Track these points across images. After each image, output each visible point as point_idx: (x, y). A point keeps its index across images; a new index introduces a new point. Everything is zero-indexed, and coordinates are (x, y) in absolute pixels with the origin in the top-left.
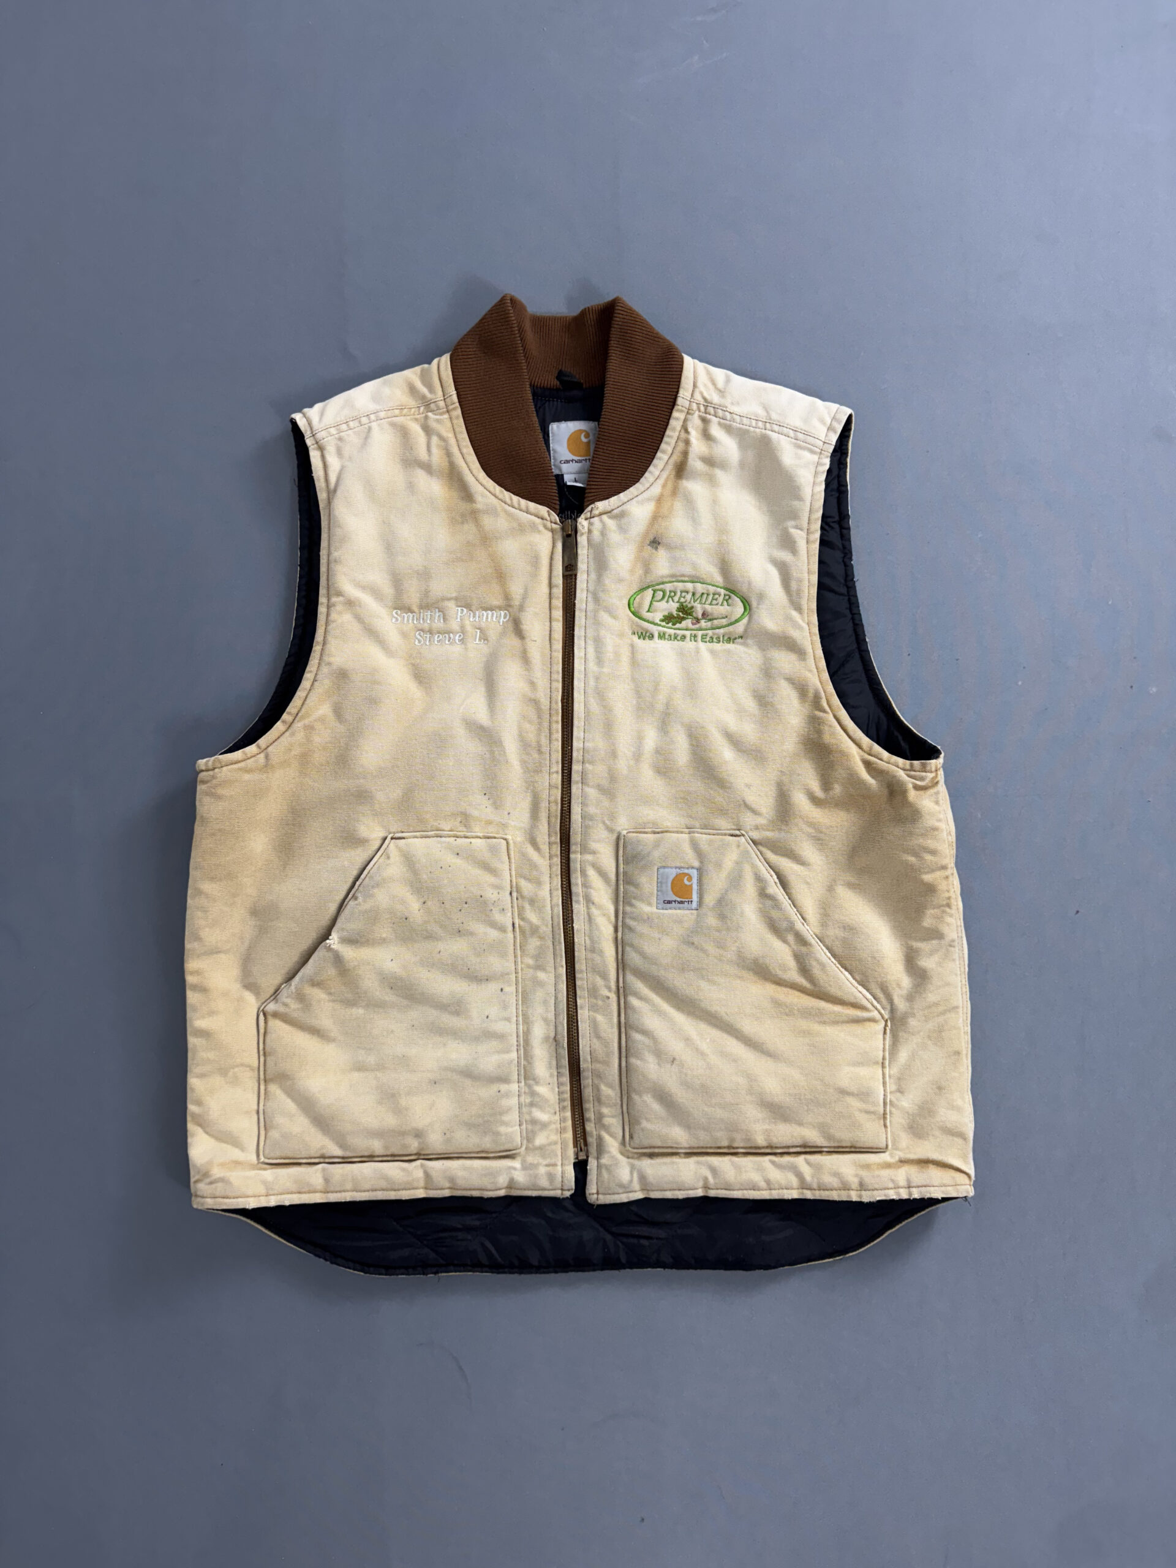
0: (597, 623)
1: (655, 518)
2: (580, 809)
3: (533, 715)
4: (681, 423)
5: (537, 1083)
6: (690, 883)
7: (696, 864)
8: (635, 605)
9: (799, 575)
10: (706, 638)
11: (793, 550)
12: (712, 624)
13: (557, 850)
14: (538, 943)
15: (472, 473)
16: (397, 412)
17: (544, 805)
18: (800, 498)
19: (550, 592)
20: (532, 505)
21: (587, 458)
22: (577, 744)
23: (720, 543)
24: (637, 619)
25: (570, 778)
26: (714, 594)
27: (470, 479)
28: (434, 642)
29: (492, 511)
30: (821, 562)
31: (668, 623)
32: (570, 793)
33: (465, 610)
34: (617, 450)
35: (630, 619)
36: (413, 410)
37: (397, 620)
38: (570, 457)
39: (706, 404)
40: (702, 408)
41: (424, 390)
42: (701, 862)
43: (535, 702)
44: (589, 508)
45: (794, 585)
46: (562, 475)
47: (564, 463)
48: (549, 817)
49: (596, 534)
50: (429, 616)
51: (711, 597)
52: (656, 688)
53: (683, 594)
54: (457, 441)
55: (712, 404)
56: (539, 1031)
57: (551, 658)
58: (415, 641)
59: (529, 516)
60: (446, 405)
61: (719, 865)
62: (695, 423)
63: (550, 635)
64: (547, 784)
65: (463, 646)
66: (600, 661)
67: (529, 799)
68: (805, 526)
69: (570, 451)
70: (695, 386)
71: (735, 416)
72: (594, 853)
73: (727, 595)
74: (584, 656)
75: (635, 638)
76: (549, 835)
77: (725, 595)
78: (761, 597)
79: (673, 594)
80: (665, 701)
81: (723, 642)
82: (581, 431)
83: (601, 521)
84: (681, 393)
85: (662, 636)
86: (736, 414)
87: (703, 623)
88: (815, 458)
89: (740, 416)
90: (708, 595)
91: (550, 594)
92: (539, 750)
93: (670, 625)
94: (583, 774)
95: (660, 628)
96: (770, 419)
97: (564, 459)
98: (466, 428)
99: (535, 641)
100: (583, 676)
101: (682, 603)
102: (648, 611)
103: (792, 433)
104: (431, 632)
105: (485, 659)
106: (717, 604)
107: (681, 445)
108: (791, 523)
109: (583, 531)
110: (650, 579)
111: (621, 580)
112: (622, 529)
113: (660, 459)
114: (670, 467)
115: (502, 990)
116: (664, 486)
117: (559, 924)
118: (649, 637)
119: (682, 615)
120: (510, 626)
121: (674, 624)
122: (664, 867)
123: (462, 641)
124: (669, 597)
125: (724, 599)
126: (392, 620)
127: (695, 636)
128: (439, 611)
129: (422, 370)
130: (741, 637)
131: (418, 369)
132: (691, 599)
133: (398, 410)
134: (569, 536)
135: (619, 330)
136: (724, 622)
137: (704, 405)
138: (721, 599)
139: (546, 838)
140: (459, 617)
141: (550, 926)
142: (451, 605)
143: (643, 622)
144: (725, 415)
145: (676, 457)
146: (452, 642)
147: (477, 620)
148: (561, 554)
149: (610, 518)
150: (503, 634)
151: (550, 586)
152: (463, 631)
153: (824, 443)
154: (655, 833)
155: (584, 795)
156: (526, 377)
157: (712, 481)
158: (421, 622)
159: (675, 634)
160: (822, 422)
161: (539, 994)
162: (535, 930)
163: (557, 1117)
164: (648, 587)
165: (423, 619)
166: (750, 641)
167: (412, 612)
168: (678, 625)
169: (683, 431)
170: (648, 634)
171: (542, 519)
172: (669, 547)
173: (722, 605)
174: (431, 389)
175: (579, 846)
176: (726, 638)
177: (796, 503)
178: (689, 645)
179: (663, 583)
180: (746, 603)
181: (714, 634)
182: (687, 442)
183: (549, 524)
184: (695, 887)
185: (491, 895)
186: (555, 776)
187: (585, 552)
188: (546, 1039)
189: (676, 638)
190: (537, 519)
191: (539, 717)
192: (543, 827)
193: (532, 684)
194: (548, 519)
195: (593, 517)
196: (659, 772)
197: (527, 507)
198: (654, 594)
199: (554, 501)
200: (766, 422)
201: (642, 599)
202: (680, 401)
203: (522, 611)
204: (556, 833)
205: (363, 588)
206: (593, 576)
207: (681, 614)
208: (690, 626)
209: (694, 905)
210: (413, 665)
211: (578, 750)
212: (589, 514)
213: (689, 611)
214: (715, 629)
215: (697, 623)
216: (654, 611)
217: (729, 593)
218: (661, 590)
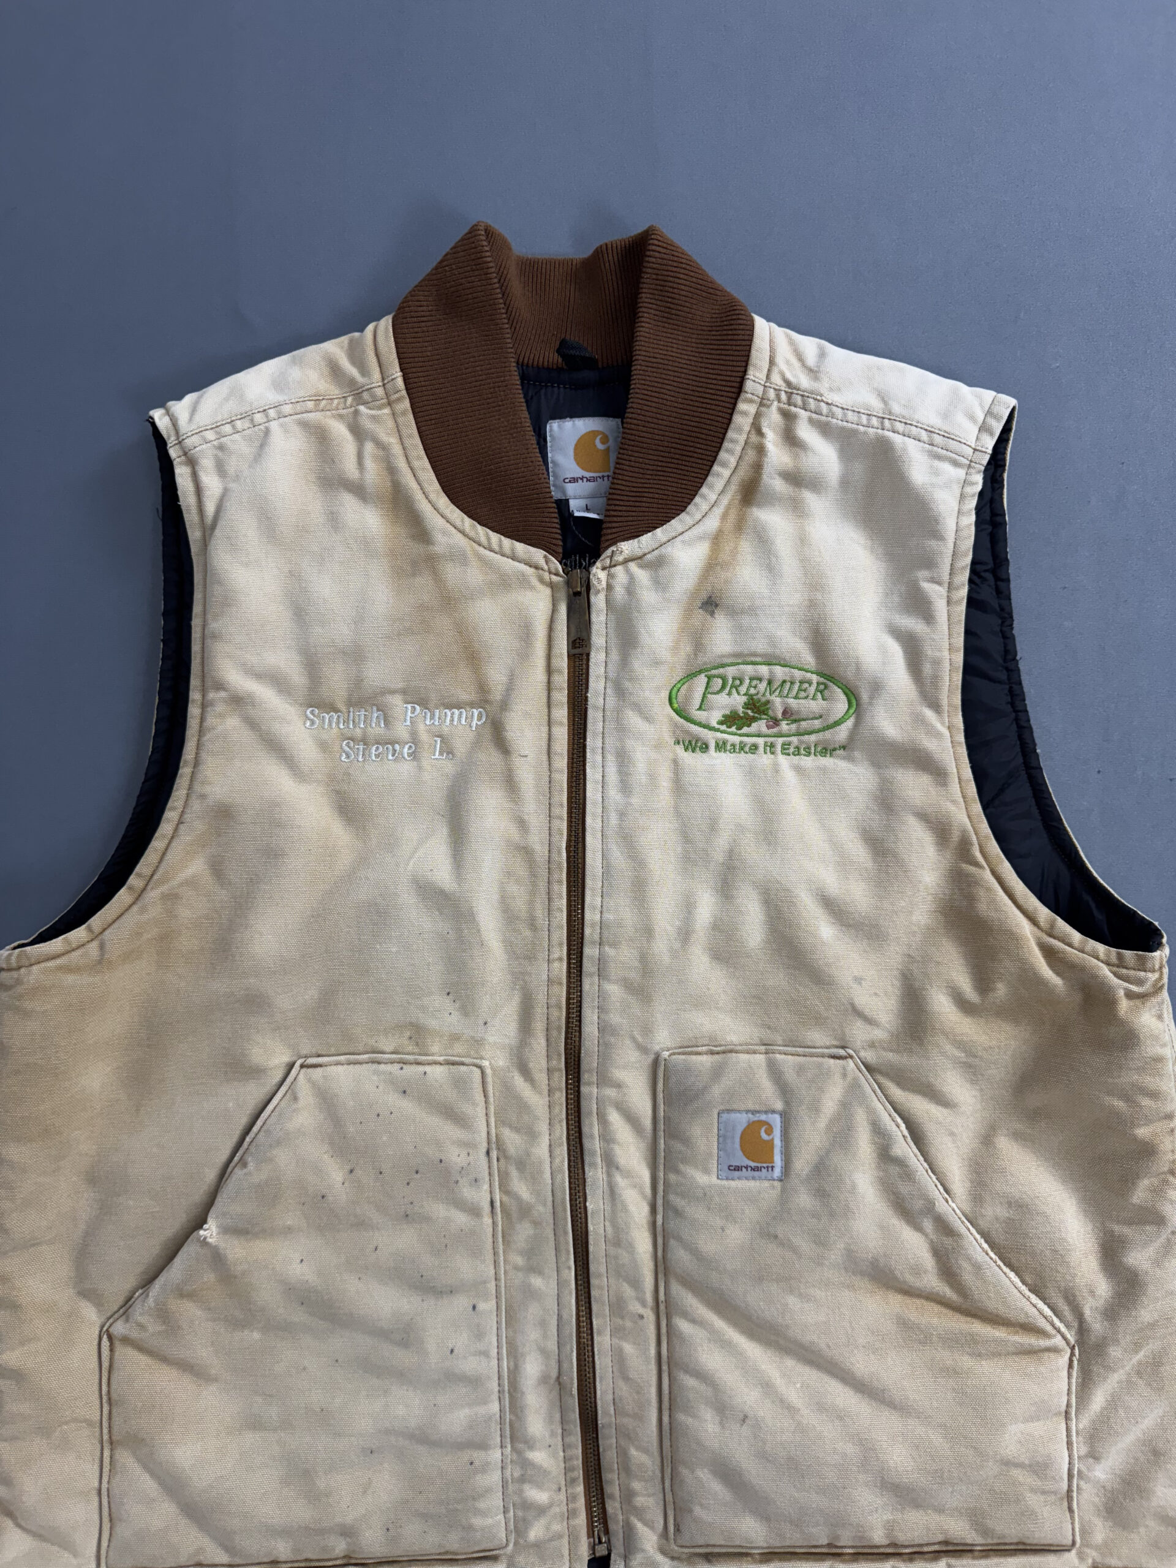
0: (622, 729)
1: (712, 566)
2: (596, 1018)
3: (522, 871)
4: (750, 420)
5: (531, 1448)
6: (771, 1137)
7: (779, 1105)
8: (680, 699)
9: (938, 654)
10: (788, 749)
11: (928, 617)
12: (798, 728)
13: (560, 1082)
14: (531, 1232)
15: (427, 498)
16: (310, 405)
17: (540, 1011)
18: (938, 536)
19: (549, 679)
20: (520, 548)
21: (606, 474)
22: (591, 916)
23: (812, 604)
24: (682, 720)
25: (581, 966)
26: (801, 682)
27: (424, 506)
28: (370, 756)
29: (460, 558)
30: (968, 632)
31: (730, 727)
32: (581, 991)
33: (418, 707)
34: (652, 462)
35: (671, 720)
36: (336, 402)
37: (313, 723)
38: (579, 472)
39: (790, 391)
40: (784, 397)
41: (353, 371)
42: (787, 1103)
43: (526, 852)
44: (609, 552)
45: (927, 669)
46: (567, 500)
47: (570, 482)
48: (547, 1030)
49: (619, 592)
50: (362, 718)
51: (796, 687)
52: (713, 826)
53: (754, 683)
54: (404, 449)
55: (798, 389)
56: (532, 1368)
57: (550, 782)
58: (341, 756)
59: (516, 564)
60: (386, 394)
61: (815, 1108)
62: (773, 419)
63: (549, 746)
64: (545, 977)
65: (415, 763)
66: (625, 787)
67: (516, 1000)
68: (946, 577)
69: (578, 464)
70: (772, 362)
71: (834, 409)
72: (619, 1086)
73: (822, 684)
74: (601, 779)
75: (680, 750)
76: (548, 1057)
77: (818, 684)
78: (877, 687)
79: (738, 682)
80: (727, 847)
81: (815, 755)
82: (593, 434)
83: (628, 571)
84: (751, 373)
85: (721, 746)
86: (837, 406)
87: (784, 726)
88: (961, 473)
89: (842, 408)
90: (792, 683)
91: (549, 682)
92: (532, 925)
93: (733, 729)
94: (602, 962)
95: (719, 735)
96: (890, 413)
97: (569, 475)
98: (418, 428)
99: (526, 756)
100: (600, 810)
101: (751, 697)
102: (700, 709)
103: (924, 435)
104: (365, 741)
105: (447, 783)
106: (806, 698)
107: (751, 455)
108: (922, 574)
109: (600, 588)
110: (702, 660)
111: (657, 663)
112: (660, 585)
113: (718, 475)
114: (733, 487)
115: (474, 1307)
116: (724, 517)
117: (563, 1202)
118: (701, 748)
119: (751, 714)
120: (487, 733)
121: (739, 728)
122: (729, 1111)
123: (414, 756)
125: (817, 690)
126: (305, 724)
127: (772, 746)
128: (378, 710)
129: (351, 341)
130: (844, 748)
131: (344, 340)
132: (766, 689)
133: (313, 402)
134: (577, 594)
135: (654, 277)
136: (817, 724)
137: (786, 392)
138: (812, 689)
139: (544, 1063)
140: (408, 718)
141: (550, 1204)
142: (396, 700)
143: (692, 726)
144: (819, 407)
145: (743, 473)
146: (398, 758)
147: (437, 723)
148: (566, 622)
149: (641, 566)
150: (477, 744)
151: (549, 671)
152: (415, 740)
153: (975, 450)
154: (712, 1053)
155: (602, 995)
156: (510, 350)
157: (797, 508)
158: (351, 726)
159: (741, 742)
160: (972, 418)
161: (533, 1311)
162: (525, 1211)
163: (562, 1496)
164: (700, 672)
165: (354, 721)
166: (857, 754)
167: (336, 711)
168: (745, 730)
169: (753, 432)
170: (699, 745)
171: (537, 568)
172: (733, 612)
173: (814, 698)
174: (364, 370)
175: (595, 1074)
176: (819, 749)
177: (933, 543)
178: (764, 760)
179: (723, 666)
180: (852, 694)
181: (801, 742)
182: (761, 450)
183: (546, 576)
184: (777, 1142)
185: (456, 1157)
186: (556, 964)
187: (603, 618)
188: (544, 1379)
189: (742, 749)
190: (528, 568)
191: (533, 875)
192: (539, 1044)
193: (522, 824)
194: (546, 567)
195: (615, 566)
196: (718, 959)
197: (513, 550)
198: (708, 683)
199: (554, 541)
200: (883, 418)
201: (690, 690)
202: (749, 385)
203: (506, 710)
204: (559, 1055)
205: (259, 676)
206: (615, 656)
207: (749, 712)
208: (764, 729)
209: (777, 1172)
210: (338, 792)
211: (593, 925)
212: (608, 561)
213: (762, 708)
214: (803, 735)
215: (778, 725)
216: (710, 709)
217: (825, 681)
218: (718, 676)
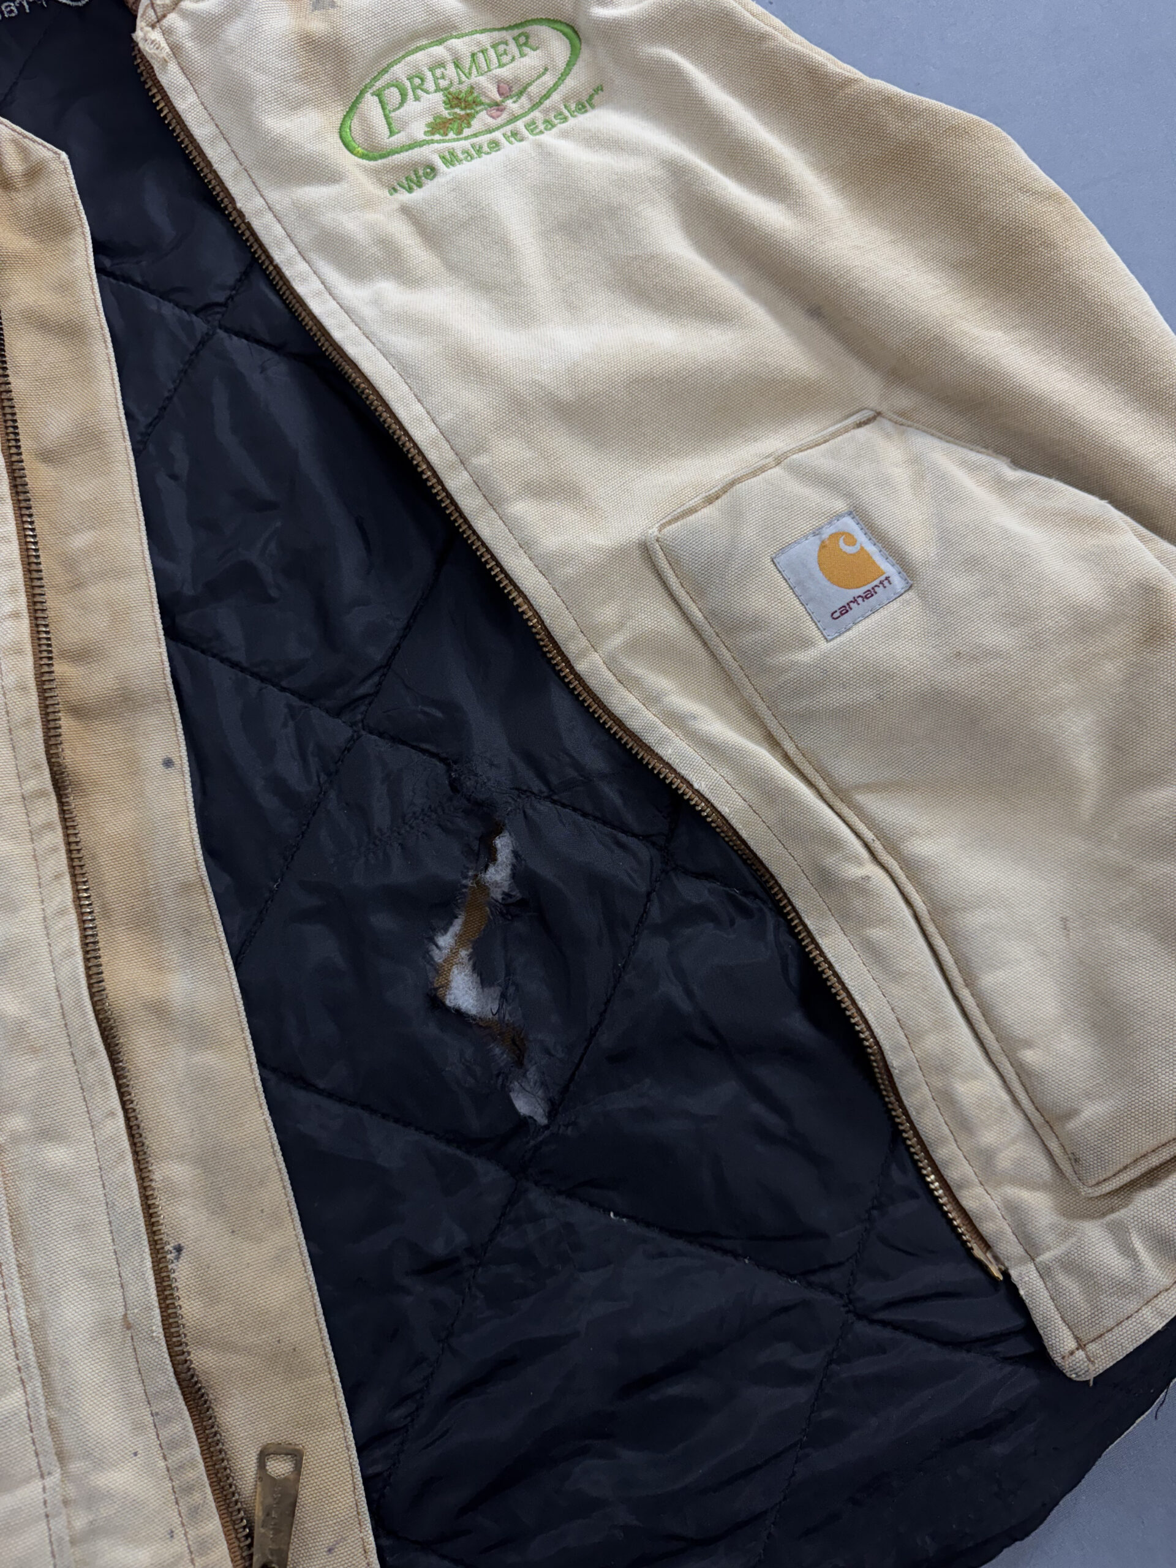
0: (308, 214)
6: (858, 546)
7: (840, 505)
8: (360, 140)
10: (537, 127)
12: (530, 99)
24: (380, 162)
26: (494, 46)
31: (446, 135)
35: (365, 169)
42: (848, 495)
44: (144, 3)
49: (192, 47)
51: (492, 54)
53: (438, 72)
61: (885, 483)
74: (322, 286)
75: (404, 197)
77: (515, 38)
79: (417, 81)
81: (572, 116)
85: (451, 159)
87: (512, 106)
90: (485, 52)
93: (451, 135)
94: (481, 484)
95: (436, 146)
101: (446, 89)
102: (392, 134)
106: (513, 59)
109: (160, 55)
110: (354, 76)
118: (426, 175)
119: (462, 113)
121: (459, 132)
122: (782, 550)
124: (414, 90)
125: (519, 45)
127: (514, 133)
130: (597, 90)
132: (458, 74)
136: (549, 79)
143: (397, 156)
159: (473, 146)
164: (362, 93)
166: (620, 87)
168: (467, 132)
170: (421, 173)
173: (522, 56)
176: (573, 107)
178: (515, 150)
179: (388, 72)
180: (564, 28)
181: (546, 112)
184: (871, 549)
187: (192, 98)
189: (479, 152)
195: (164, 16)
198: (381, 102)
201: (364, 120)
206: (237, 135)
207: (457, 110)
208: (490, 120)
209: (898, 582)
211: (434, 443)
212: (151, 12)
213: (470, 98)
214: (540, 103)
215: (502, 110)
216: (404, 125)
217: (520, 31)
218: (388, 86)
